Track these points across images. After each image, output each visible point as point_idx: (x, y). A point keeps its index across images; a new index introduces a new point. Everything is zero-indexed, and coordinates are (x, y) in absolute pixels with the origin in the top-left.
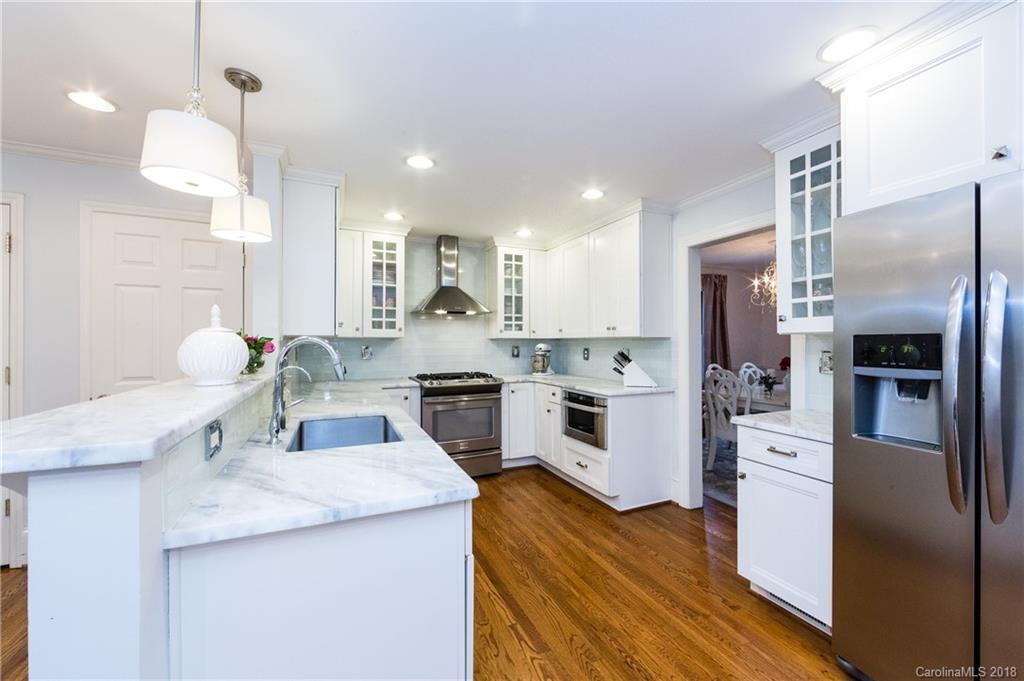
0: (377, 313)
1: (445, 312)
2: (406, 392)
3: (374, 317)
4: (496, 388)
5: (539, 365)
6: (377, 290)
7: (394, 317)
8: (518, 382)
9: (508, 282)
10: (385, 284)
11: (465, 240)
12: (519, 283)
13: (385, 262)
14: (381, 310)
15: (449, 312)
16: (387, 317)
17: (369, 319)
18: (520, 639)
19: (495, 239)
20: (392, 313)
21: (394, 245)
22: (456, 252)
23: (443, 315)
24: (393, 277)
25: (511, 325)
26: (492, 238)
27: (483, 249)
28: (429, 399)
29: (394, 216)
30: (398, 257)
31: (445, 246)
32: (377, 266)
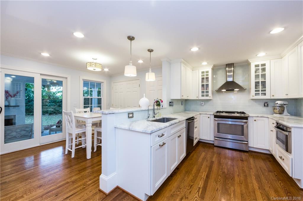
0: (203, 92)
1: (225, 90)
2: (209, 116)
3: (202, 93)
4: (246, 118)
5: (277, 111)
6: (203, 86)
7: (208, 93)
8: (258, 117)
9: (257, 76)
10: (205, 84)
11: (236, 63)
12: (264, 76)
13: (205, 77)
14: (204, 91)
15: (226, 90)
16: (206, 93)
17: (201, 94)
18: (198, 191)
19: (249, 60)
20: (207, 92)
21: (208, 71)
22: (233, 69)
23: (225, 91)
24: (208, 81)
25: (259, 93)
26: (248, 60)
27: (246, 65)
28: (216, 119)
29: (205, 63)
30: (209, 75)
31: (228, 68)
32: (203, 79)
